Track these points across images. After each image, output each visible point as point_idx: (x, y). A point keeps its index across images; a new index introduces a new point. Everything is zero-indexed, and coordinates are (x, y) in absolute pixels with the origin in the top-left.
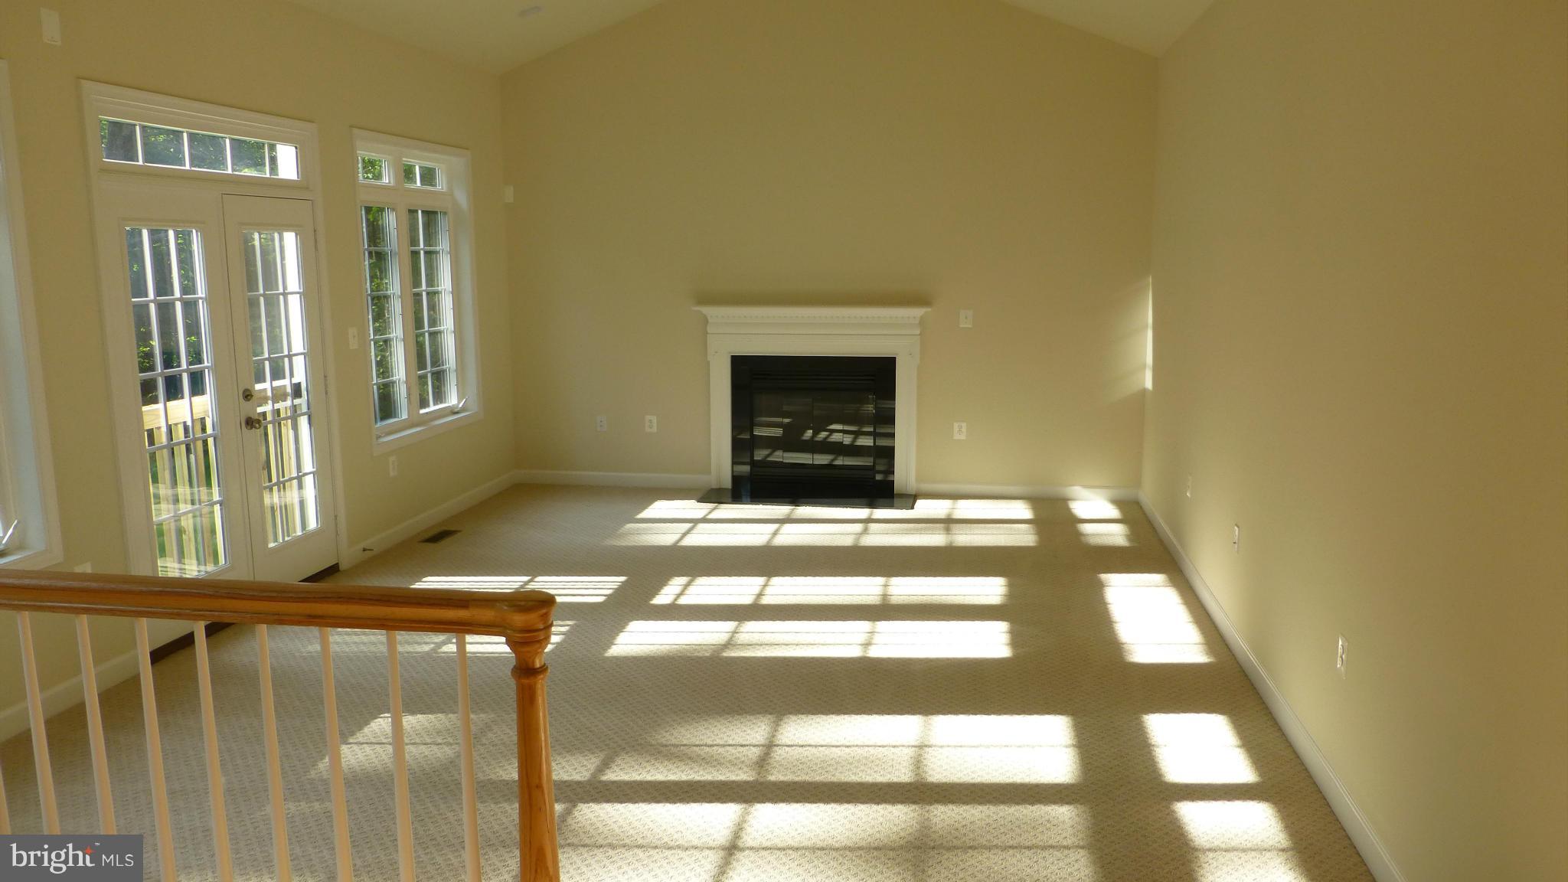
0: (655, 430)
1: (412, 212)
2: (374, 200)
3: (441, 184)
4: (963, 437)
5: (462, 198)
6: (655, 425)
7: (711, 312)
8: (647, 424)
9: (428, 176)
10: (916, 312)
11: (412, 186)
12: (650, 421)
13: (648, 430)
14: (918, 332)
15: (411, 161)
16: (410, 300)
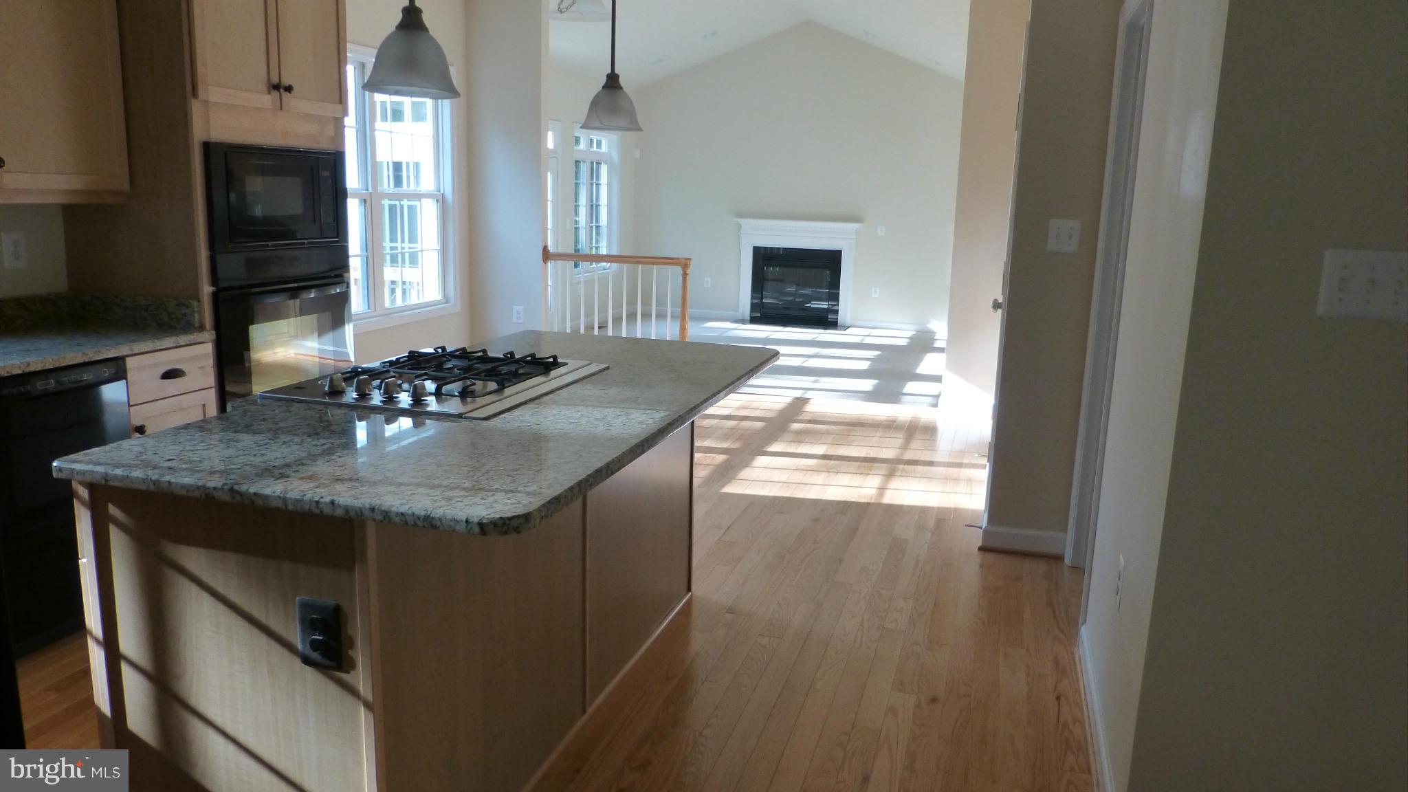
0: (709, 286)
1: (592, 163)
2: (578, 157)
3: (604, 148)
4: (877, 296)
5: (615, 156)
6: (710, 283)
7: (745, 222)
8: (706, 283)
9: (599, 144)
10: (855, 226)
11: (592, 150)
12: (707, 281)
13: (706, 286)
14: (854, 237)
15: (592, 137)
16: (589, 207)
